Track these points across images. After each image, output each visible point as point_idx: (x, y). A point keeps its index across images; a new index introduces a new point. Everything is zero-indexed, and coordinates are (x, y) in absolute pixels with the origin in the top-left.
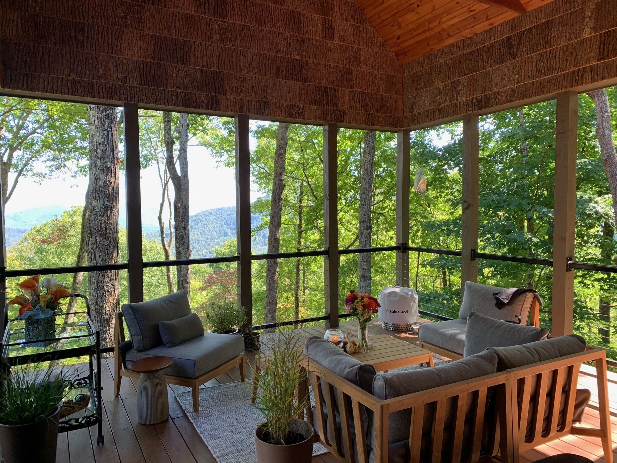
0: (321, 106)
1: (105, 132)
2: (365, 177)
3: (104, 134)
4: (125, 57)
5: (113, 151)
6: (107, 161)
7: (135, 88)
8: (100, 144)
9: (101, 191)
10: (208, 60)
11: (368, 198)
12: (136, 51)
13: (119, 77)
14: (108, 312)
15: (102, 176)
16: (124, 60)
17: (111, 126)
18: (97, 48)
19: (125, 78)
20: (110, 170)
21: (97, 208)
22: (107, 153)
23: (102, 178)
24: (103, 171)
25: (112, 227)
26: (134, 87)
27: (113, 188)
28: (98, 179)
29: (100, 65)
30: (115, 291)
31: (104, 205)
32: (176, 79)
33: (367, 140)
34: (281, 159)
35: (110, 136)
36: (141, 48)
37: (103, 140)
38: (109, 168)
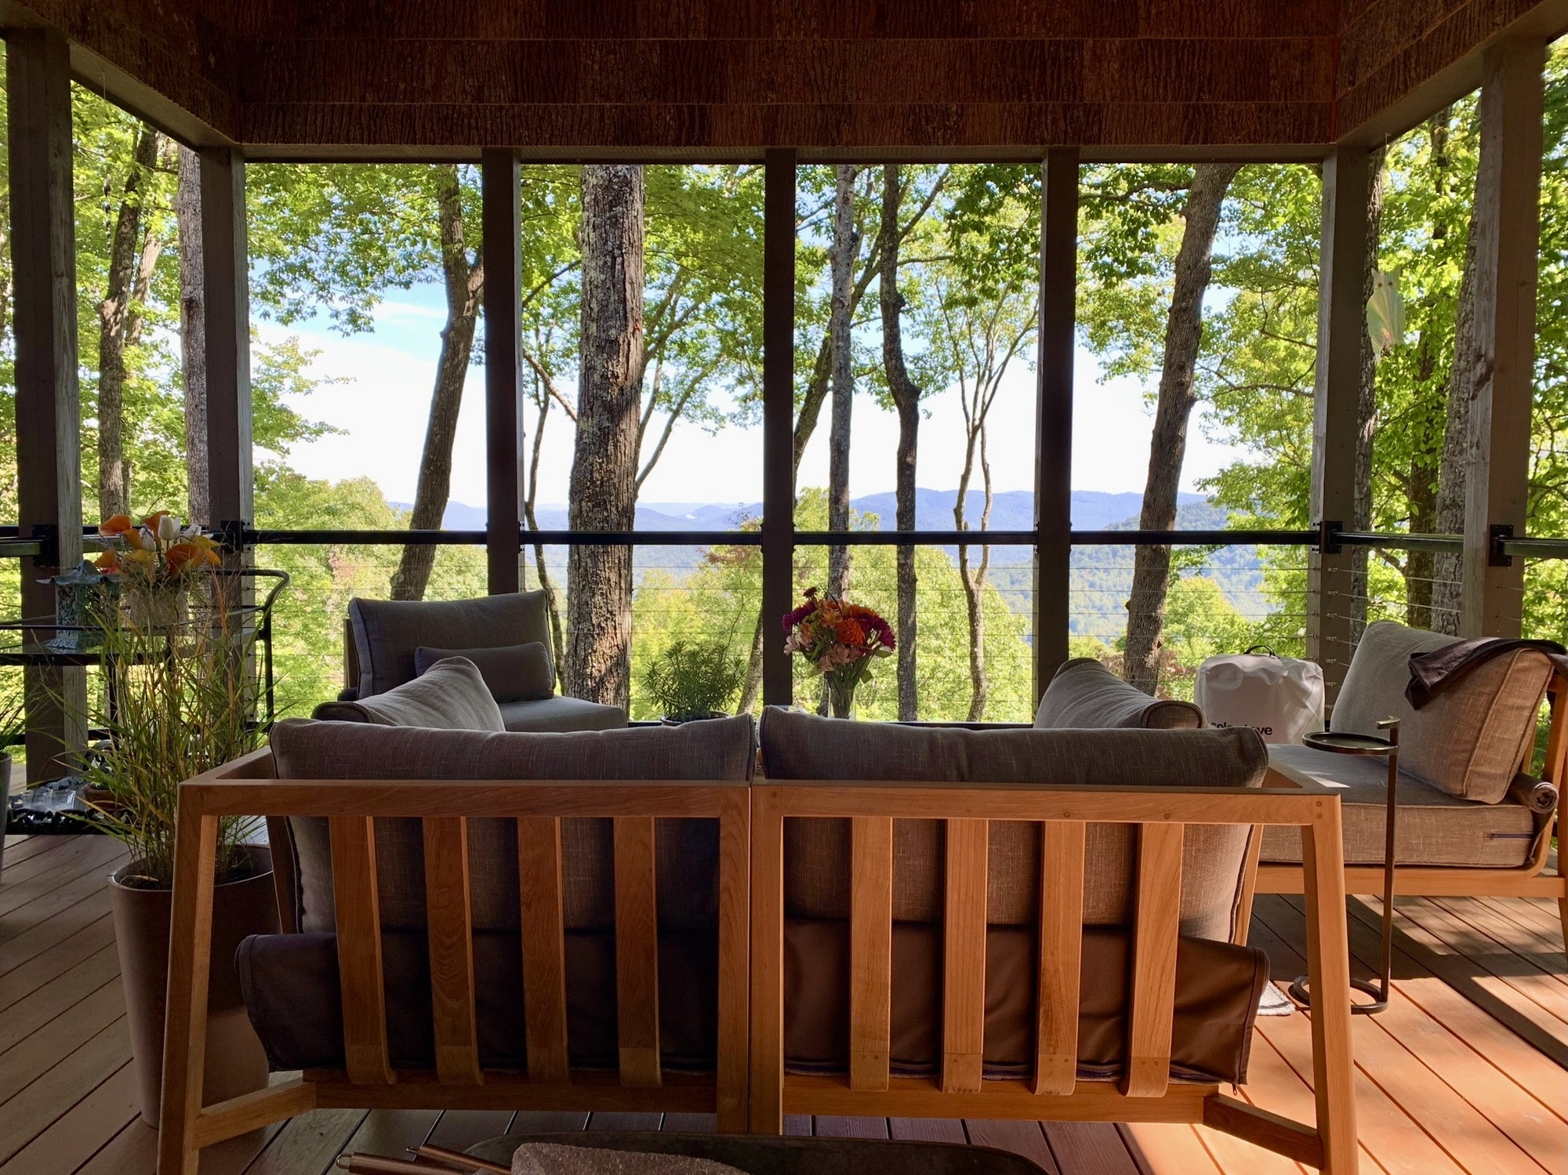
0: (1020, 100)
1: (609, 259)
3: (605, 263)
4: (482, 38)
5: (624, 301)
6: (611, 327)
7: (504, 111)
8: (597, 287)
9: (596, 398)
10: (682, 16)
12: (505, 20)
13: (467, 87)
14: (596, 673)
15: (598, 362)
16: (479, 48)
17: (621, 243)
18: (421, 27)
19: (480, 89)
20: (616, 348)
21: (586, 435)
22: (611, 307)
23: (599, 367)
24: (600, 349)
25: (616, 480)
26: (501, 108)
27: (621, 389)
28: (590, 368)
29: (427, 67)
30: (615, 629)
31: (600, 429)
32: (601, 75)
35: (618, 267)
36: (516, 11)
37: (603, 277)
38: (614, 343)
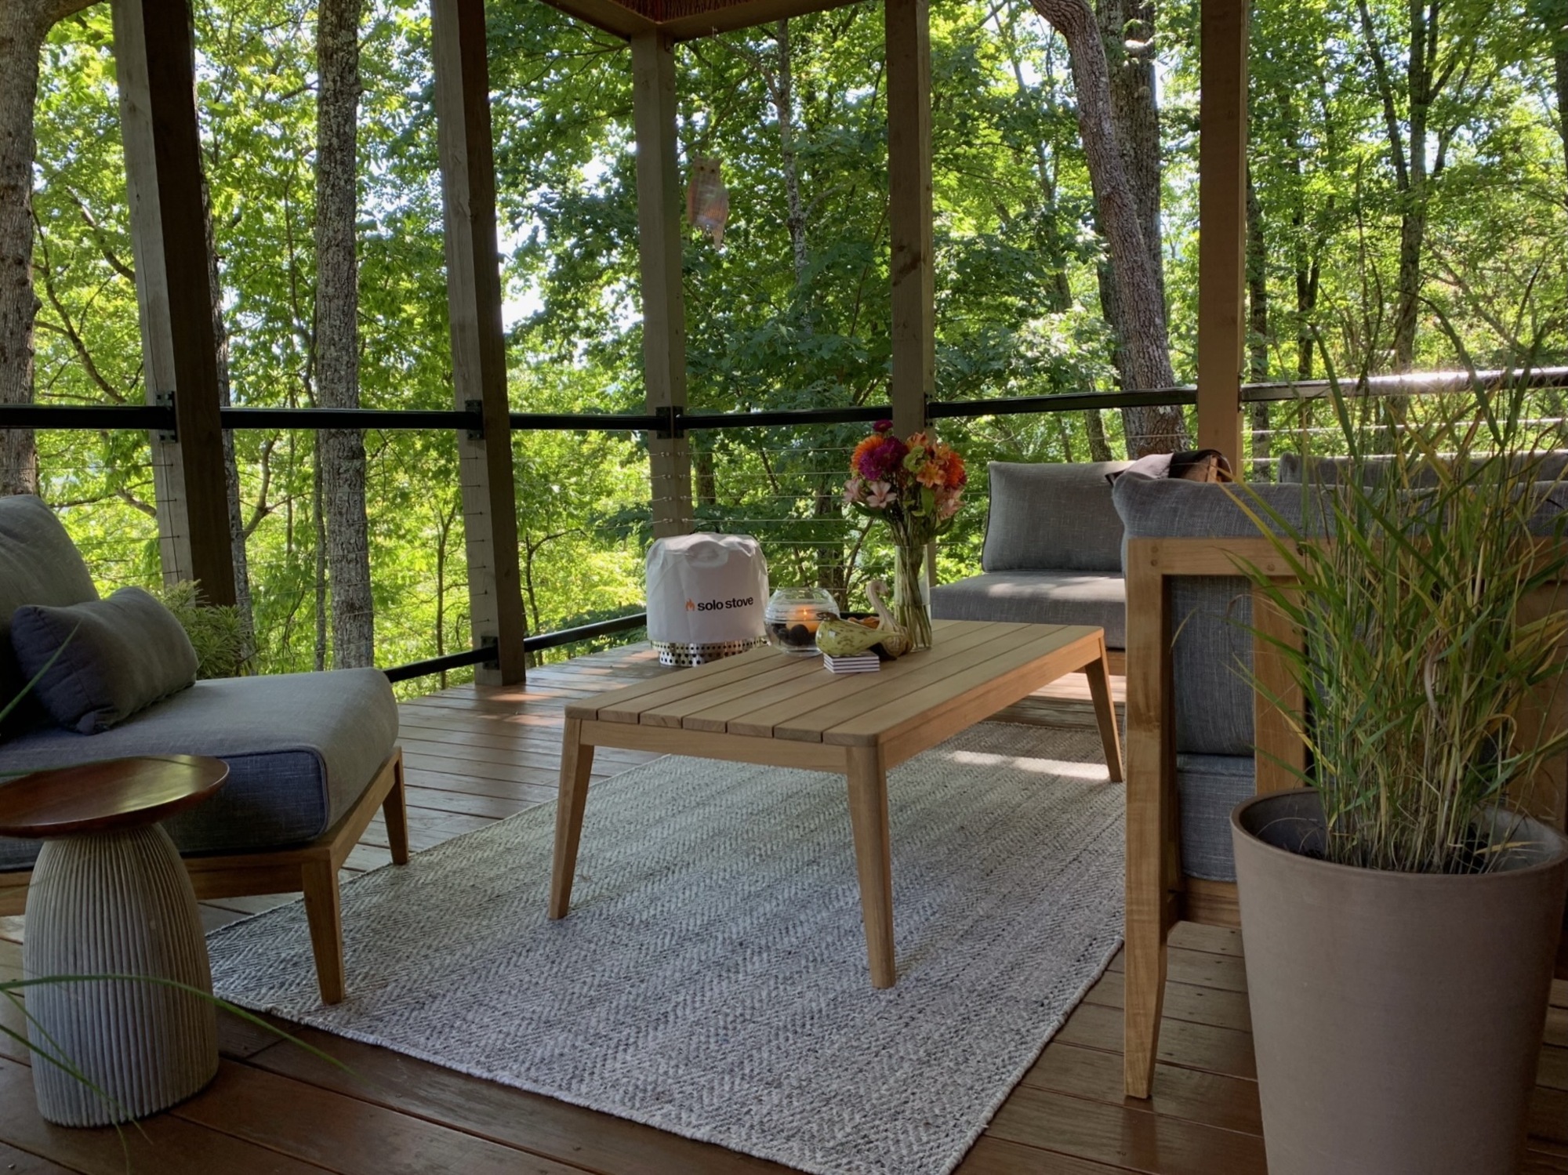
2: (331, 290)
11: (346, 358)
33: (329, 173)
34: (17, 209)
